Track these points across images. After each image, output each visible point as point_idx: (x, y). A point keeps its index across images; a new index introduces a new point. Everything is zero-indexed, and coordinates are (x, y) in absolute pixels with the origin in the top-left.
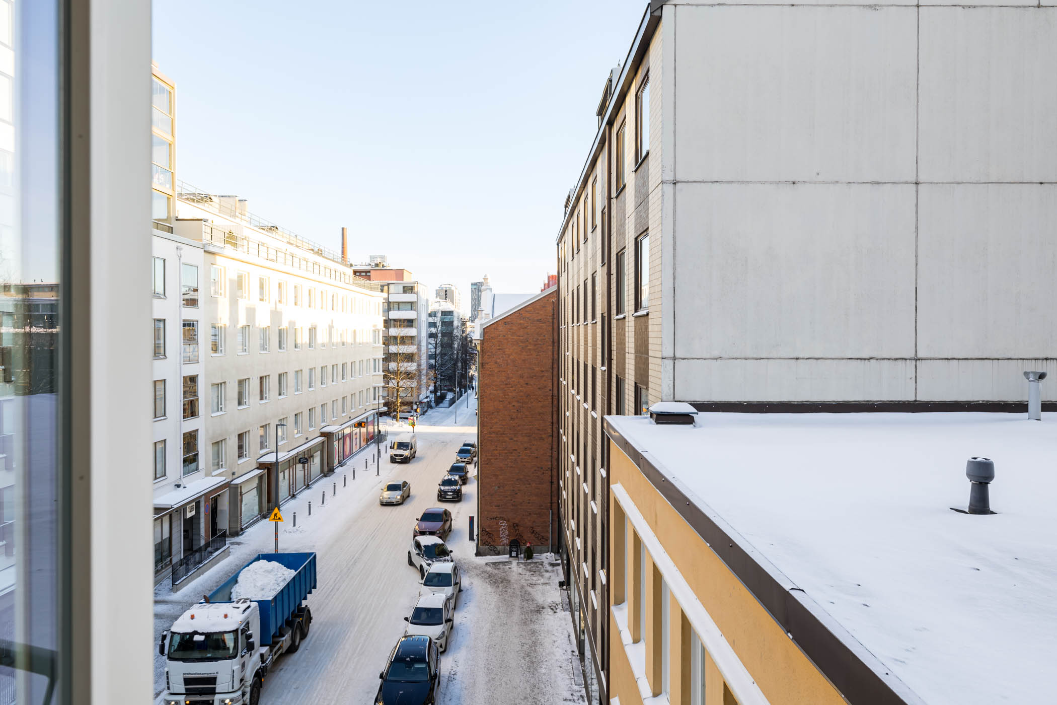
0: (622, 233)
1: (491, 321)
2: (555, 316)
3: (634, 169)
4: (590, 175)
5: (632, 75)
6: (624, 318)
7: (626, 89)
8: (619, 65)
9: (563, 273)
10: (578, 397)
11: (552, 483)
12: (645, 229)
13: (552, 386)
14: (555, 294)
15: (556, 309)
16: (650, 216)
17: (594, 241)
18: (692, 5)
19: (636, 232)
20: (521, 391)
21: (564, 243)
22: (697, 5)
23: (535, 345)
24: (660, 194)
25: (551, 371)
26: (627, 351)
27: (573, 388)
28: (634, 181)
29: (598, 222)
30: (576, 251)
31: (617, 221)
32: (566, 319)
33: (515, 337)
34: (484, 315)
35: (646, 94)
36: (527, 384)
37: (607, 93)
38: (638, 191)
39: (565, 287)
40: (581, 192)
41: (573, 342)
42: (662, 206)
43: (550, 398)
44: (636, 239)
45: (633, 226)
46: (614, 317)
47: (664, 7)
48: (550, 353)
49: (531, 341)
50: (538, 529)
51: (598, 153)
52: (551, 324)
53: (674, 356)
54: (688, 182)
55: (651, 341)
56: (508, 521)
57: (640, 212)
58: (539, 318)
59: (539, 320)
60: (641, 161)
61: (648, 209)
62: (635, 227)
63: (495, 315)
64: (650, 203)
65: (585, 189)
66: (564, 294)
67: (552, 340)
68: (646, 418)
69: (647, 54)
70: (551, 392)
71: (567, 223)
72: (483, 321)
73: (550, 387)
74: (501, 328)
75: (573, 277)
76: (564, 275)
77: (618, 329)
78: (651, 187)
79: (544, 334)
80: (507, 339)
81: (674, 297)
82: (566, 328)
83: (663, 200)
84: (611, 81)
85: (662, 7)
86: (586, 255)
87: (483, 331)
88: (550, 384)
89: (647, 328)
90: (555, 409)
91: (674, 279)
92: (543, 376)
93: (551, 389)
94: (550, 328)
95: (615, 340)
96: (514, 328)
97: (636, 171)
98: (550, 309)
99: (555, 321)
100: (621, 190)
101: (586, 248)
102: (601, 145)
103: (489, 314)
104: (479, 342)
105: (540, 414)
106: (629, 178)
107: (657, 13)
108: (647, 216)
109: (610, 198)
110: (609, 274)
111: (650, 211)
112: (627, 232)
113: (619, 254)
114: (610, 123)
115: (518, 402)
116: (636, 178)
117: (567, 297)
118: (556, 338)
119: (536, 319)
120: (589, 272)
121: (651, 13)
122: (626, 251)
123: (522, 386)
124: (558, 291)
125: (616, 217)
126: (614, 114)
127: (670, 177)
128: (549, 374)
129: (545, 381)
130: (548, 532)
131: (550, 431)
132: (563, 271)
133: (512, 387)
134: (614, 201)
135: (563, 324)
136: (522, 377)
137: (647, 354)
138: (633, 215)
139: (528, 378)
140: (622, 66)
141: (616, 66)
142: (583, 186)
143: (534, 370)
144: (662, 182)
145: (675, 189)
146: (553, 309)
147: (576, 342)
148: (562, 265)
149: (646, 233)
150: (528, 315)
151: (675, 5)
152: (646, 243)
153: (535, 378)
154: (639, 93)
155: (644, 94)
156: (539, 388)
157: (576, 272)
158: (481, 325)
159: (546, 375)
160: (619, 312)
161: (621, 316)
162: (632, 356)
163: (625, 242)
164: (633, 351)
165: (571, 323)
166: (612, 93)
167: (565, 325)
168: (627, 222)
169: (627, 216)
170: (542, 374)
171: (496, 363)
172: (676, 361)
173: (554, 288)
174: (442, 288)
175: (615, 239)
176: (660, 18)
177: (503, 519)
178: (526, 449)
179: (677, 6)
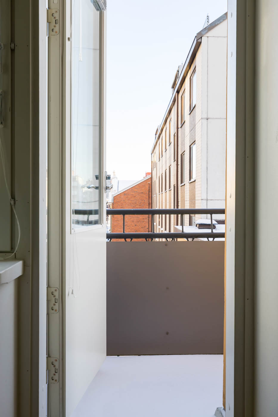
0: (183, 144)
1: (117, 193)
2: (150, 191)
3: (189, 113)
4: (168, 118)
5: (188, 69)
6: (184, 185)
7: (185, 75)
8: (182, 64)
9: (154, 168)
10: (162, 229)
12: (194, 141)
13: (148, 226)
14: (150, 179)
15: (150, 187)
16: (196, 135)
17: (170, 150)
18: (216, 37)
19: (190, 143)
20: (133, 229)
21: (155, 153)
22: (218, 37)
23: (140, 206)
24: (201, 124)
25: (148, 218)
26: (186, 200)
27: (159, 225)
28: (189, 119)
29: (172, 140)
30: (161, 156)
31: (181, 139)
32: (156, 192)
34: (113, 191)
35: (195, 78)
36: (136, 225)
37: (176, 77)
38: (191, 123)
39: (155, 175)
40: (163, 126)
41: (159, 202)
42: (202, 129)
44: (190, 146)
45: (189, 140)
46: (180, 185)
47: (202, 37)
49: (138, 203)
51: (172, 106)
52: (148, 195)
53: (207, 199)
54: (214, 119)
55: (196, 193)
57: (192, 133)
58: (142, 191)
59: (142, 193)
60: (192, 109)
61: (195, 132)
62: (190, 141)
63: (119, 191)
64: (196, 129)
65: (166, 125)
66: (155, 179)
67: (148, 203)
68: (194, 227)
69: (195, 58)
70: (148, 229)
71: (157, 143)
72: (113, 193)
73: (147, 227)
74: (122, 197)
75: (159, 169)
76: (155, 169)
77: (181, 190)
78: (197, 120)
79: (144, 200)
80: (125, 202)
81: (207, 171)
82: (156, 196)
83: (202, 126)
84: (178, 71)
85: (201, 37)
86: (166, 157)
87: (113, 198)
88: (147, 225)
89: (195, 187)
91: (207, 163)
92: (144, 221)
93: (148, 228)
94: (148, 197)
95: (180, 196)
96: (129, 197)
97: (190, 114)
98: (147, 187)
99: (150, 193)
100: (183, 124)
101: (166, 154)
102: (173, 102)
103: (116, 190)
104: (111, 204)
106: (187, 117)
107: (199, 41)
108: (195, 135)
109: (178, 128)
110: (177, 165)
111: (196, 132)
112: (186, 143)
113: (182, 155)
114: (178, 92)
116: (190, 117)
117: (156, 180)
118: (150, 202)
119: (140, 192)
120: (167, 166)
121: (197, 40)
122: (185, 153)
123: (133, 227)
124: (151, 178)
125: (181, 137)
126: (180, 87)
127: (205, 116)
129: (145, 223)
132: (154, 167)
133: (128, 227)
134: (180, 129)
135: (154, 194)
137: (195, 199)
138: (189, 135)
139: (136, 222)
140: (184, 64)
141: (181, 64)
142: (165, 123)
143: (139, 218)
144: (202, 119)
145: (207, 121)
146: (149, 187)
147: (161, 202)
148: (154, 165)
149: (194, 143)
150: (136, 190)
151: (208, 37)
152: (194, 147)
153: (139, 222)
154: (191, 77)
155: (194, 78)
156: (142, 228)
157: (161, 166)
158: (113, 195)
159: (145, 220)
160: (182, 182)
161: (183, 184)
162: (188, 202)
163: (185, 149)
164: (188, 199)
165: (158, 192)
166: (179, 77)
167: (155, 194)
168: (186, 139)
169: (186, 136)
170: (143, 220)
172: (208, 201)
173: (150, 176)
174: (90, 180)
175: (180, 147)
176: (201, 43)
179: (209, 37)
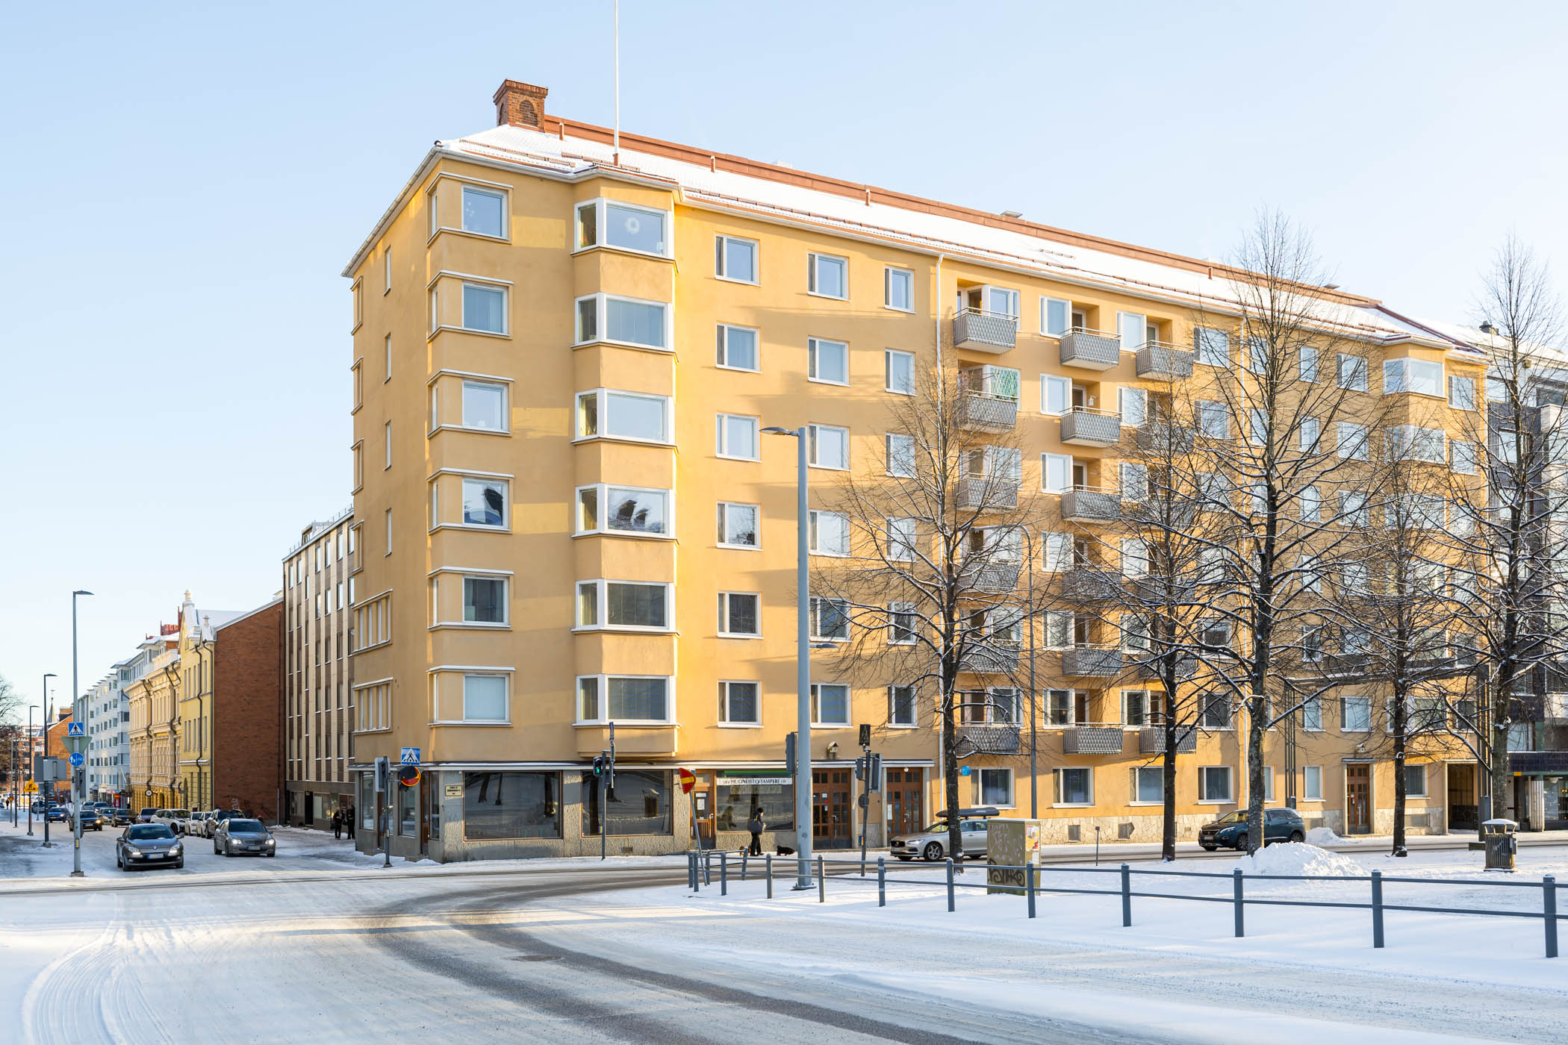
2: (282, 624)
11: (279, 765)
13: (279, 683)
14: (281, 605)
15: (282, 617)
20: (251, 687)
23: (264, 648)
33: (247, 641)
36: (257, 681)
43: (277, 694)
48: (277, 654)
49: (260, 644)
50: (266, 806)
56: (239, 799)
58: (267, 625)
59: (268, 627)
70: (278, 688)
74: (233, 632)
79: (272, 639)
80: (238, 641)
88: (277, 682)
90: (282, 702)
92: (271, 674)
93: (279, 685)
94: (278, 634)
98: (277, 617)
99: (282, 628)
105: (268, 706)
115: (248, 696)
118: (282, 642)
119: (264, 625)
123: (252, 683)
124: (284, 603)
128: (277, 673)
129: (273, 678)
130: (276, 807)
131: (277, 722)
133: (243, 683)
136: (251, 674)
139: (257, 675)
143: (264, 670)
146: (280, 618)
150: (257, 621)
153: (264, 675)
156: (267, 685)
159: (274, 673)
171: (229, 662)
177: (235, 797)
178: (256, 736)
